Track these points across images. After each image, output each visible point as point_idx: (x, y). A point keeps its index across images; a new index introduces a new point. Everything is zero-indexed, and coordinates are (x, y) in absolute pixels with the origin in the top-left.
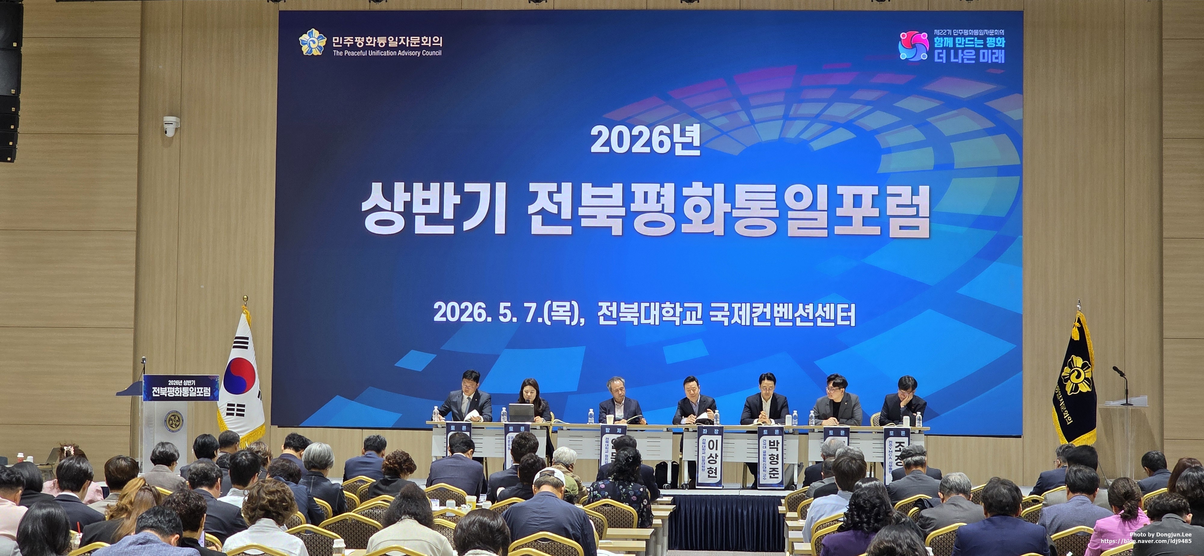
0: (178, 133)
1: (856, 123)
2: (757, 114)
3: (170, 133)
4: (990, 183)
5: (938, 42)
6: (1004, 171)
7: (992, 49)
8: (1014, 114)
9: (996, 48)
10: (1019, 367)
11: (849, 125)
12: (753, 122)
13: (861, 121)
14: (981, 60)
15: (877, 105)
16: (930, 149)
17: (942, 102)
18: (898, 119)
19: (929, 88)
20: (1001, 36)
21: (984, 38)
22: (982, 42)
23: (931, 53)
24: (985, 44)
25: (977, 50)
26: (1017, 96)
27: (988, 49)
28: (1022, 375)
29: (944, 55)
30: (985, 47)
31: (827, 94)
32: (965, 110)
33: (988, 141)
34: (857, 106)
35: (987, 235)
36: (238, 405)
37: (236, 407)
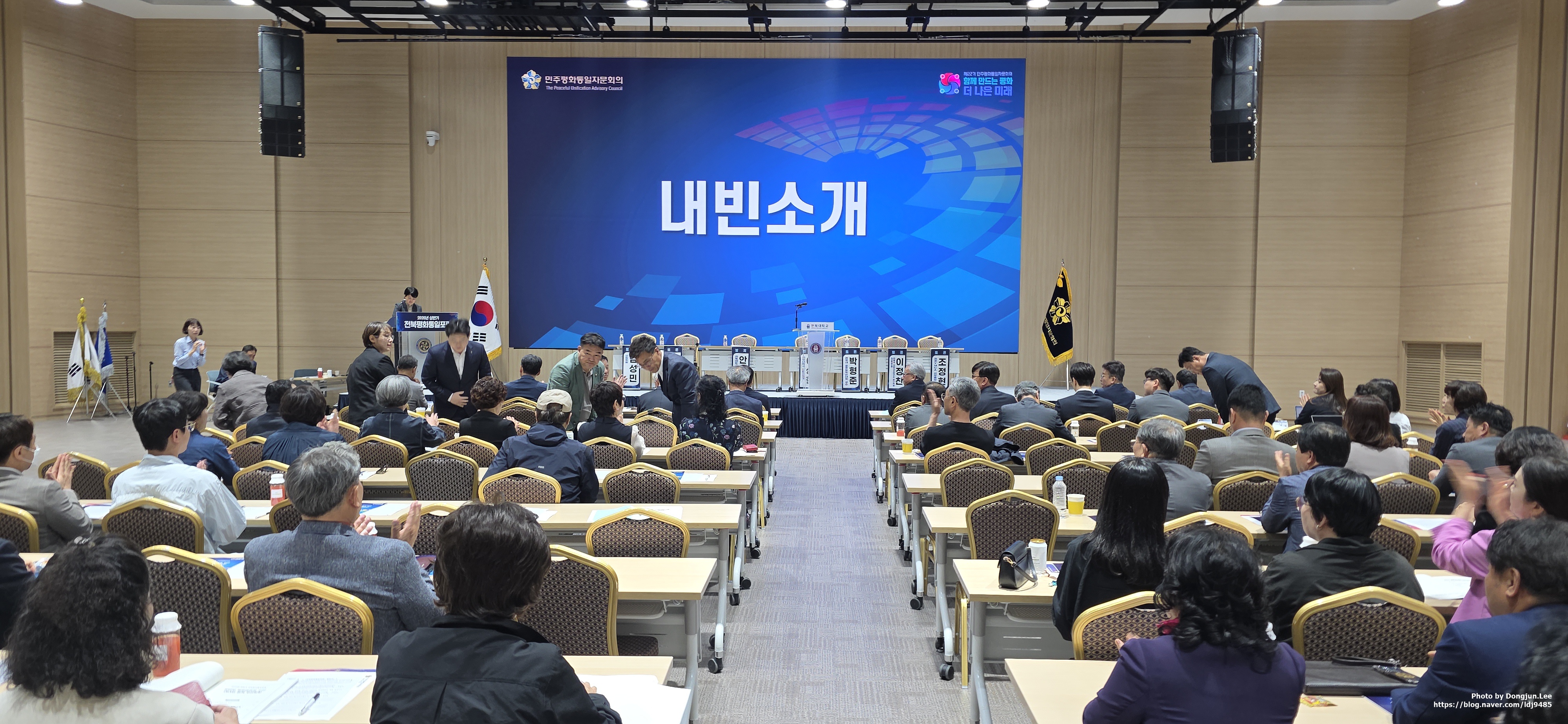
0: (438, 144)
1: (908, 139)
2: (840, 133)
3: (431, 144)
4: (1001, 179)
5: (967, 81)
6: (1010, 171)
7: (1003, 86)
8: (1017, 132)
9: (1006, 85)
10: (1017, 307)
11: (904, 140)
12: (837, 138)
13: (912, 137)
14: (996, 94)
15: (922, 126)
16: (960, 157)
17: (968, 124)
18: (938, 136)
19: (959, 113)
20: (1010, 77)
21: (998, 78)
22: (996, 81)
23: (961, 89)
24: (999, 82)
25: (993, 86)
26: (1020, 119)
27: (1001, 85)
28: (1019, 312)
29: (970, 90)
30: (999, 84)
31: (889, 118)
32: (984, 128)
33: (1000, 150)
34: (910, 126)
35: (998, 216)
36: (481, 334)
37: (479, 335)
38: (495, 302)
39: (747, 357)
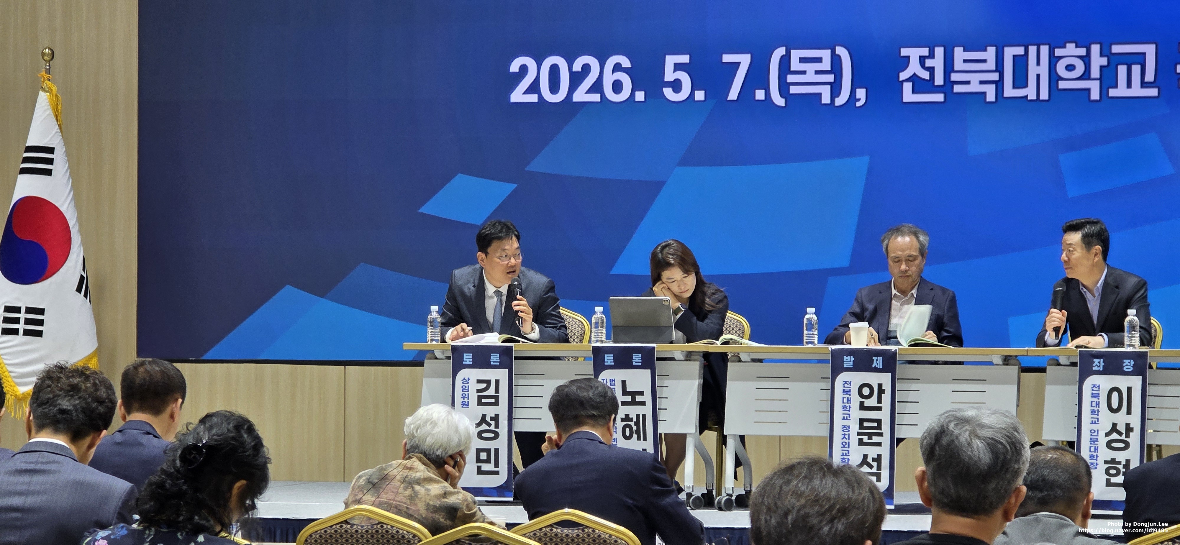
36: (29, 310)
37: (22, 316)
38: (77, 200)
39: (887, 387)
